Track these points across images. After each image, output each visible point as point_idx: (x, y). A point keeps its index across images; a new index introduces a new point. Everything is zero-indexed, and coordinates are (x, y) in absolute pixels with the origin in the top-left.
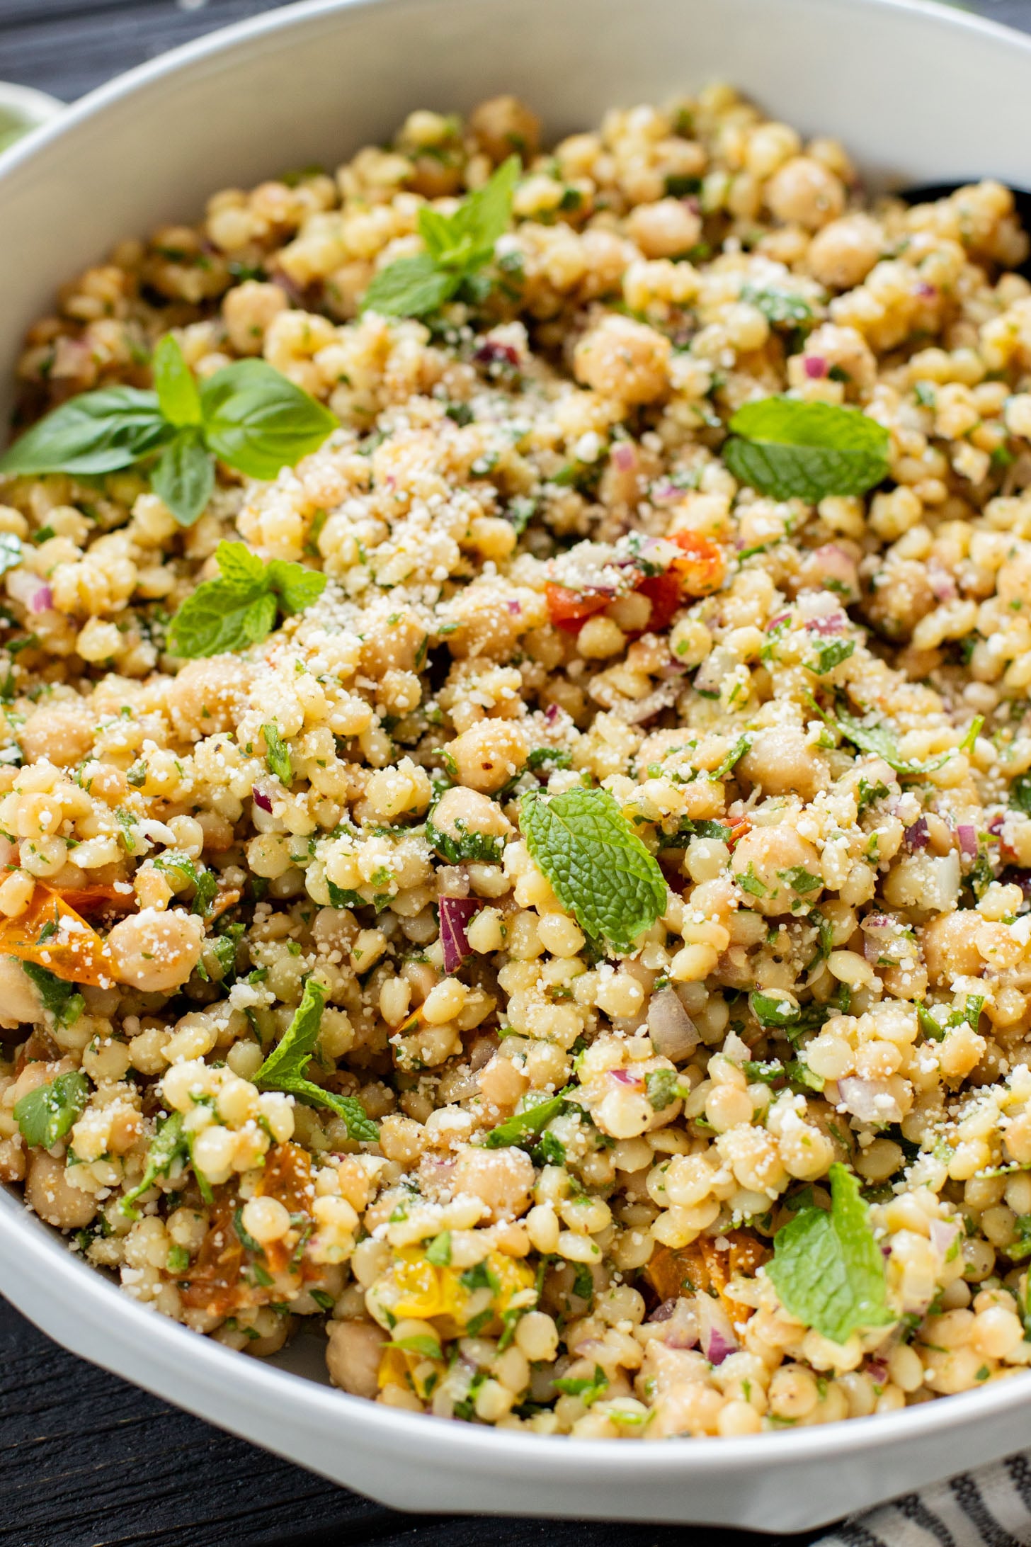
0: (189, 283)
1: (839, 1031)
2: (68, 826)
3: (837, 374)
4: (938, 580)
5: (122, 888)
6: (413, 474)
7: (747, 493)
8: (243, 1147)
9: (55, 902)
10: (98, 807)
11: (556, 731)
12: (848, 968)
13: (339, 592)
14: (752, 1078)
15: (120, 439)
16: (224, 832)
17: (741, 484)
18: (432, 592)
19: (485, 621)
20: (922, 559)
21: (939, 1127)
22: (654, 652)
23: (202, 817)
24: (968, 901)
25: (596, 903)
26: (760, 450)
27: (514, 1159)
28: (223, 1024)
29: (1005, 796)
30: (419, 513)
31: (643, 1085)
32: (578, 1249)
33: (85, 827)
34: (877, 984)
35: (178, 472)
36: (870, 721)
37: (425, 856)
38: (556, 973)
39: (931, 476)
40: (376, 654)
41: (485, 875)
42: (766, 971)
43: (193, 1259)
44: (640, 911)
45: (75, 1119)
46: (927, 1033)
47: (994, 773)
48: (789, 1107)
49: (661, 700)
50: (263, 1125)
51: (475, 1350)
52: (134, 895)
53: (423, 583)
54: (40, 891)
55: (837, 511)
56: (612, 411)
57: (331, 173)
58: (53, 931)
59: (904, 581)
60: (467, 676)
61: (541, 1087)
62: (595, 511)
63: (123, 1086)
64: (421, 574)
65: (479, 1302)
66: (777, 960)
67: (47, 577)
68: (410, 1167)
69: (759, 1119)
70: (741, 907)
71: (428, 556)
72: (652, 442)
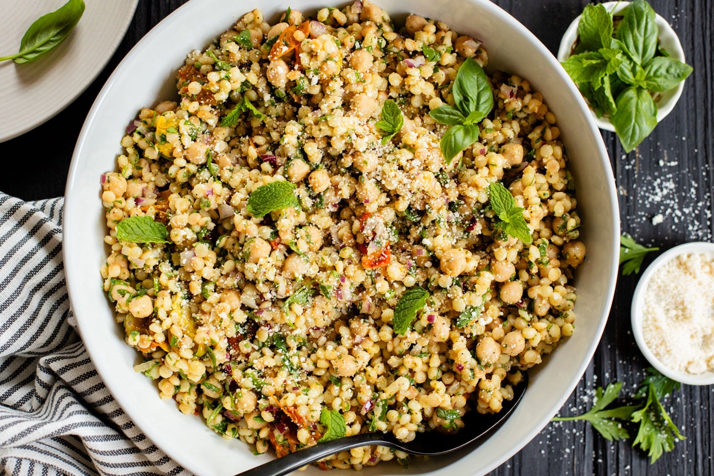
0: (534, 136)
1: (209, 256)
2: (314, 54)
3: (430, 327)
4: (358, 339)
5: (296, 67)
6: (418, 181)
7: (404, 289)
8: (212, 85)
9: (294, 46)
10: (319, 63)
11: (330, 206)
12: (228, 265)
13: (387, 151)
14: (202, 228)
15: (466, 99)
16: (315, 100)
17: (408, 288)
18: (379, 178)
19: (362, 191)
20: (367, 336)
21: (178, 276)
22: (347, 241)
23: (320, 95)
24: (244, 307)
25: (260, 197)
26: (418, 298)
27: (202, 159)
28: (260, 90)
29: (281, 333)
30: (406, 181)
31: (206, 197)
32: (172, 170)
33: (313, 59)
34: (224, 273)
35: (447, 113)
36: (309, 299)
37: (289, 154)
38: (249, 184)
39: (394, 348)
40: (358, 156)
41: (280, 171)
42: (231, 241)
43: (198, 69)
44: (255, 210)
45: (237, 43)
46: (205, 281)
47: (288, 332)
48: (190, 235)
49: (335, 240)
50: (218, 91)
51: (149, 135)
52: (294, 70)
53: (382, 176)
54: (298, 43)
55: (388, 313)
56: (439, 253)
57: (566, 190)
58: (286, 45)
59: (359, 327)
60: (350, 182)
61: (220, 172)
62: (412, 241)
63: (246, 58)
64: (385, 176)
65: (158, 138)
66: (234, 245)
67: (419, 68)
68: (211, 134)
69: (189, 226)
70: (246, 237)
71: (389, 179)
72: (428, 264)
